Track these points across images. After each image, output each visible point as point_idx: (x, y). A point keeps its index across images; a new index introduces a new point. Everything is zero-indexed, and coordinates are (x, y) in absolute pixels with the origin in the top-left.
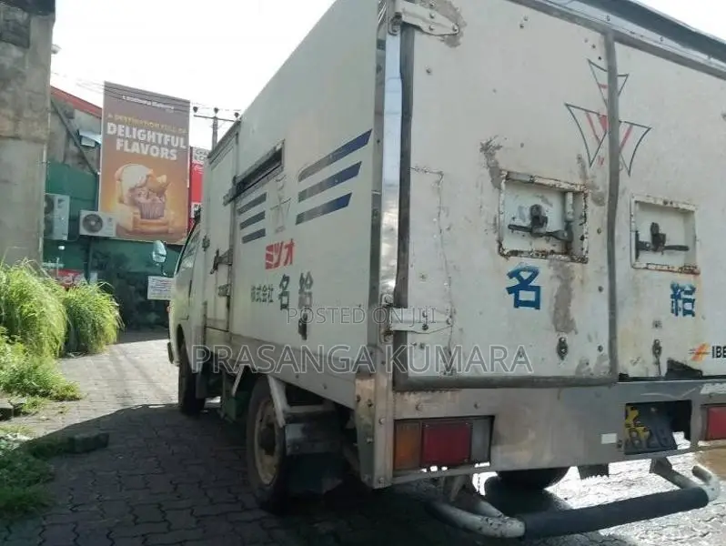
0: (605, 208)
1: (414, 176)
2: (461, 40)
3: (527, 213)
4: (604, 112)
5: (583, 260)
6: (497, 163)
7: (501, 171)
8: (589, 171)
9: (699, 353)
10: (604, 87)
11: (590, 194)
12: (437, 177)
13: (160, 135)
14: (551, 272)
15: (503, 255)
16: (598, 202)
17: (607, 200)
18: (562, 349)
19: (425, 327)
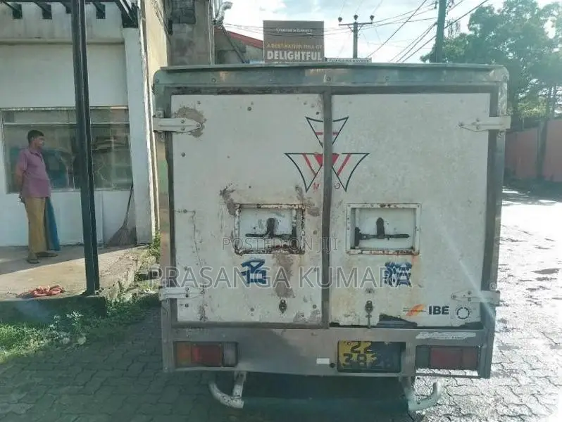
0: (321, 217)
1: (177, 216)
2: (203, 131)
3: (265, 224)
4: (321, 151)
5: (301, 252)
6: (232, 200)
7: (235, 204)
8: (305, 195)
9: (414, 310)
10: (321, 134)
11: (306, 210)
12: (191, 214)
13: (303, 53)
14: (273, 261)
15: (238, 253)
16: (314, 214)
17: (321, 211)
18: (283, 306)
19: (187, 296)
